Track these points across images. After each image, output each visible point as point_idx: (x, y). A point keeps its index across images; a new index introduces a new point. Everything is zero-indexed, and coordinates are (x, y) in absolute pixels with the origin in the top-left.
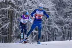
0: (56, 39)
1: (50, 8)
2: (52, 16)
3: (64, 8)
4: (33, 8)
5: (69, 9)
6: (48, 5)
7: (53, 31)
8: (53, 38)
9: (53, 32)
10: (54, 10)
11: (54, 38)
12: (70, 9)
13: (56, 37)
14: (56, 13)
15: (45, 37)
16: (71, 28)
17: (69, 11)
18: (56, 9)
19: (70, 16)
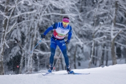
0: (79, 65)
1: (66, 8)
2: (72, 22)
3: (93, 7)
4: (35, 9)
5: (103, 10)
6: (63, 2)
7: (75, 50)
8: (74, 63)
9: (73, 53)
10: (74, 11)
11: (77, 64)
12: (105, 8)
13: (80, 62)
14: (78, 17)
15: (60, 62)
16: (107, 45)
17: (102, 13)
18: (78, 10)
19: (105, 22)
